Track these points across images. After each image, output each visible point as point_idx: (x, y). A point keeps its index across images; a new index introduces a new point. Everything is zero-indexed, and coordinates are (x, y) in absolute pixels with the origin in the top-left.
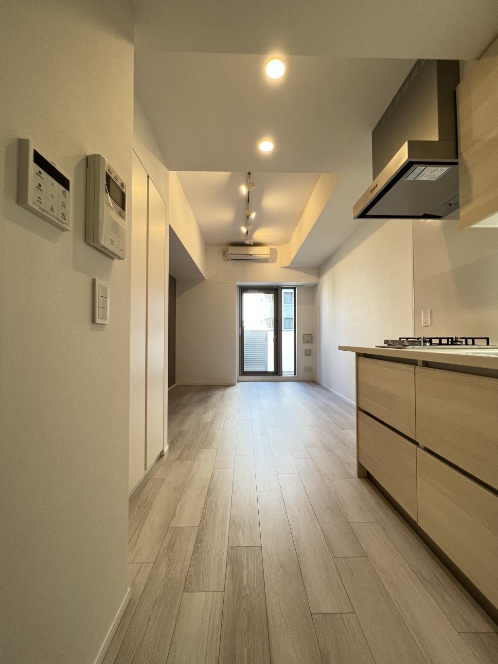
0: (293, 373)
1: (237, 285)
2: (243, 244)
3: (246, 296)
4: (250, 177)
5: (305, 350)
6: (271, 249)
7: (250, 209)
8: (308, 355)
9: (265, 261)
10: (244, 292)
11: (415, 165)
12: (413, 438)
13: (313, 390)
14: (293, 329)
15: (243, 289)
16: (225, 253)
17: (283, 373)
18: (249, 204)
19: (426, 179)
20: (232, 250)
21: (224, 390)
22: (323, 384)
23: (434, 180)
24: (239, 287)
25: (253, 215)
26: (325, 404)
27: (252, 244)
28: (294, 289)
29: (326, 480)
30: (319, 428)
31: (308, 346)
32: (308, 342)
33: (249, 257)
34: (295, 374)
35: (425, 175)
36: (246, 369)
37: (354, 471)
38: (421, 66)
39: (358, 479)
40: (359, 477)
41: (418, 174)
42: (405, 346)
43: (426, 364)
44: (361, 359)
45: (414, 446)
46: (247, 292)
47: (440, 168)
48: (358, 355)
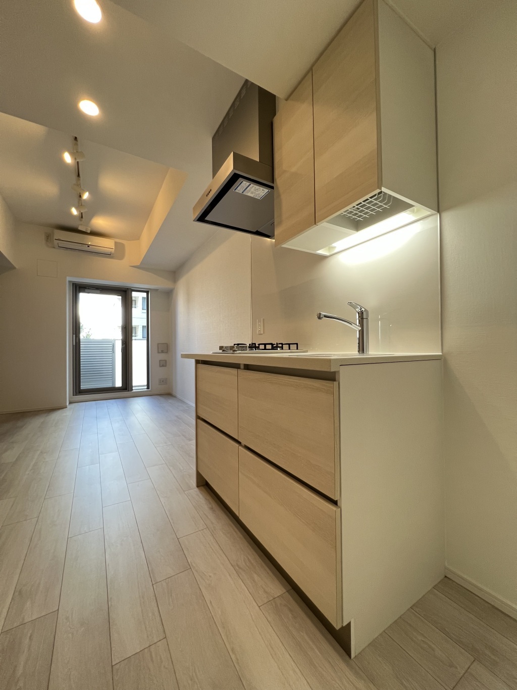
0: (146, 387)
1: (70, 282)
2: (75, 230)
3: (83, 297)
4: (77, 144)
5: (160, 361)
6: (115, 242)
7: (82, 187)
8: (163, 366)
9: (108, 255)
10: (80, 292)
11: (240, 178)
12: (236, 438)
13: (168, 403)
14: (146, 339)
15: (79, 288)
16: (48, 237)
17: (133, 388)
18: (79, 180)
19: (252, 195)
20: (60, 234)
21: (47, 416)
22: (178, 396)
23: (259, 198)
24: (73, 284)
25: (86, 196)
26: (177, 417)
27: (89, 232)
28: (147, 292)
29: (162, 499)
30: (166, 443)
31: (162, 356)
32: (162, 352)
33: (86, 248)
34: (148, 388)
35: (251, 192)
36: (83, 386)
37: (193, 481)
38: (248, 86)
39: (197, 489)
40: (198, 486)
41: (245, 188)
42: (234, 351)
43: (248, 367)
44: (200, 366)
45: (237, 445)
46: (84, 291)
47: (262, 188)
48: (197, 362)
